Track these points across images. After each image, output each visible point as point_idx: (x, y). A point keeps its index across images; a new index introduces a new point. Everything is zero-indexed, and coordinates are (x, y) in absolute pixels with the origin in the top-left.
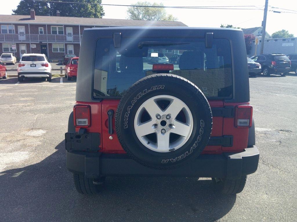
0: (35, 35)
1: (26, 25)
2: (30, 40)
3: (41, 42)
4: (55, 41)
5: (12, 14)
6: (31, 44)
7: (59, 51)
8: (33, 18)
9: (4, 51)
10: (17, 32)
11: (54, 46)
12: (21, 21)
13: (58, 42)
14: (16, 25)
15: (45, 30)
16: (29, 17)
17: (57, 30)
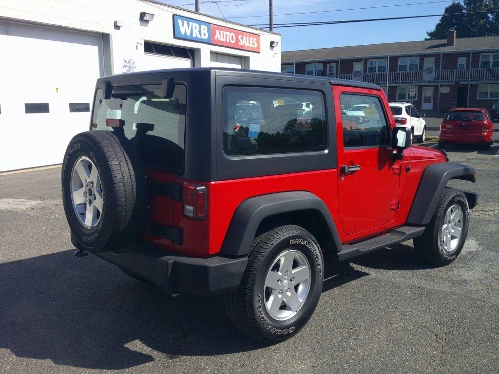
0: (450, 72)
1: (437, 56)
2: (440, 80)
3: (457, 83)
4: (483, 80)
5: (426, 39)
6: (441, 86)
7: (489, 98)
8: (450, 43)
9: (398, 99)
10: (421, 68)
11: (481, 89)
12: (429, 49)
13: (488, 82)
14: (422, 57)
15: (468, 61)
16: (445, 41)
17: (491, 60)
